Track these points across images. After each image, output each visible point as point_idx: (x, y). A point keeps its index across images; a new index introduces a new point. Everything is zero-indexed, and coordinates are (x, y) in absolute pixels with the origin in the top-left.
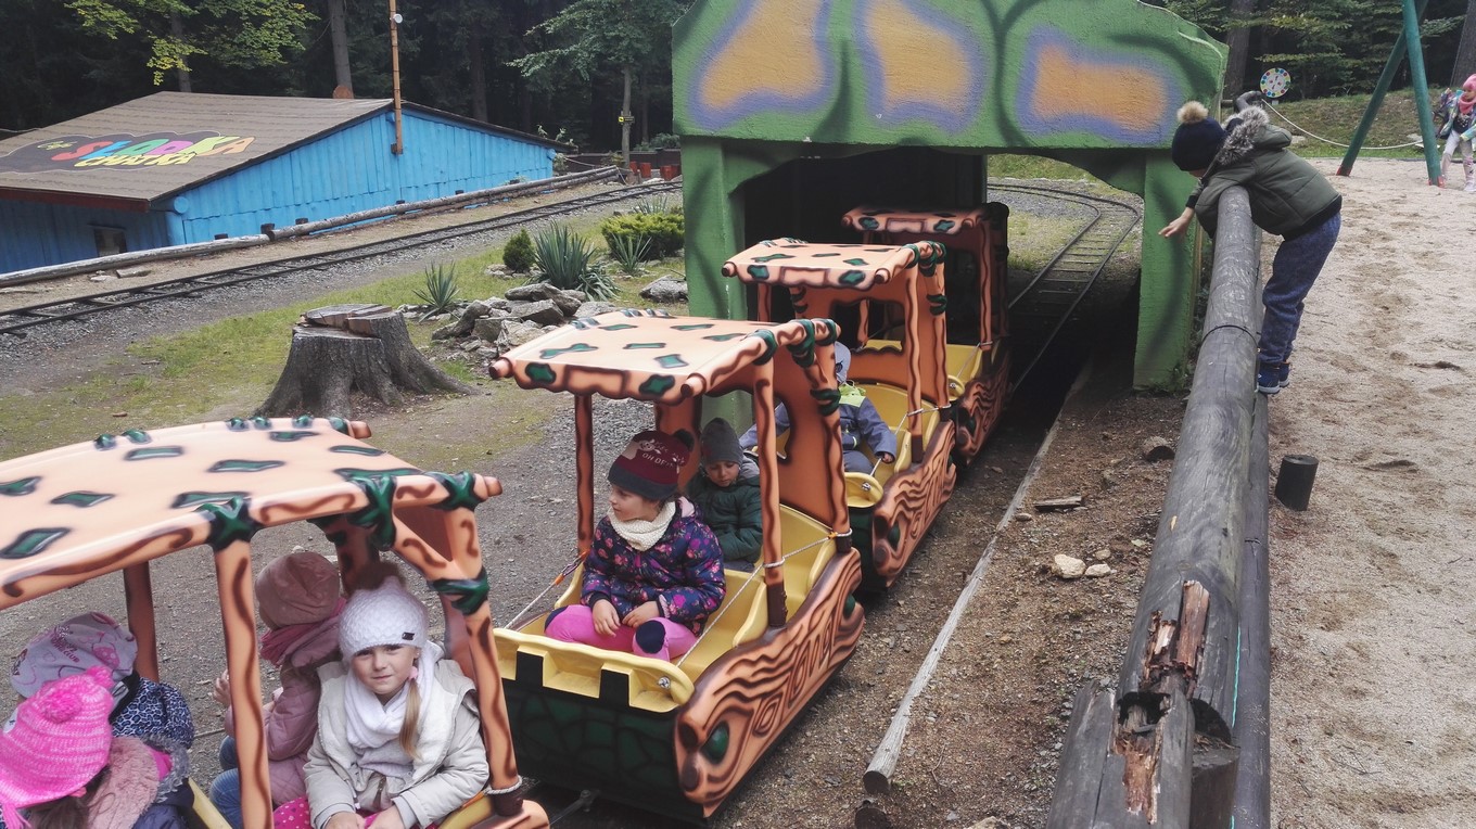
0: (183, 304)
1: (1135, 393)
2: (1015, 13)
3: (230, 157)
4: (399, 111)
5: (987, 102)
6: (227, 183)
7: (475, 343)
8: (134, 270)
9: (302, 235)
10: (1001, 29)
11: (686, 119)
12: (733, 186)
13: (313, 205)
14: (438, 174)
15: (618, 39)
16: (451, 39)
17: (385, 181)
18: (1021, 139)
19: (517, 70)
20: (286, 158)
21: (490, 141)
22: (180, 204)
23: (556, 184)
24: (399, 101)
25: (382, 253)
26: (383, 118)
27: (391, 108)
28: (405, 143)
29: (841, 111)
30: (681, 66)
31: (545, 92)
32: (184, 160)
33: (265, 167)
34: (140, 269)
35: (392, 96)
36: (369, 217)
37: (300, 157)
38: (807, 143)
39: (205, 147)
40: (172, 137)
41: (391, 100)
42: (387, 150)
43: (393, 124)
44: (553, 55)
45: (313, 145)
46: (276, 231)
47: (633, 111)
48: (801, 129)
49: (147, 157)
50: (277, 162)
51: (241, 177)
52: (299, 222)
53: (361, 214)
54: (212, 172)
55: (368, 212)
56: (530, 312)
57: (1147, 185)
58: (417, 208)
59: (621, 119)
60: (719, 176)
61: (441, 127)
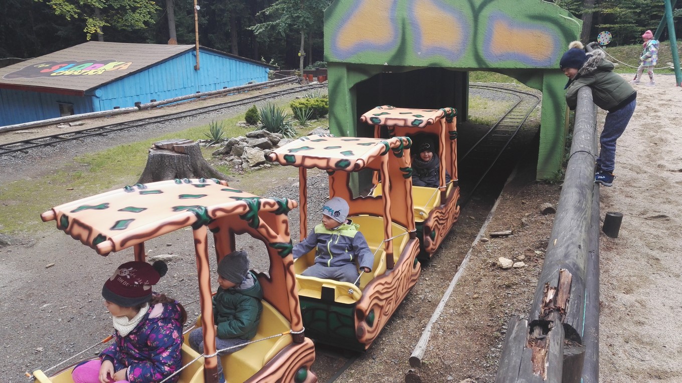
0: (99, 138)
1: (537, 183)
2: (483, 6)
3: (121, 71)
4: (198, 50)
5: (469, 47)
6: (120, 83)
7: (232, 157)
8: (77, 123)
9: (153, 107)
10: (476, 13)
11: (330, 54)
12: (351, 85)
13: (158, 93)
14: (215, 79)
15: (298, 17)
16: (222, 17)
17: (191, 82)
18: (485, 64)
19: (252, 31)
20: (146, 72)
21: (239, 64)
22: (98, 93)
23: (270, 84)
24: (198, 46)
25: (190, 116)
26: (191, 53)
27: (195, 49)
28: (200, 65)
29: (402, 51)
30: (328, 30)
31: (265, 41)
32: (100, 73)
33: (137, 75)
34: (80, 122)
35: (195, 43)
36: (184, 99)
37: (153, 70)
38: (386, 66)
39: (110, 67)
40: (95, 62)
41: (194, 45)
42: (192, 68)
43: (195, 56)
44: (268, 25)
45: (159, 66)
46: (142, 105)
47: (305, 50)
48: (382, 59)
49: (83, 71)
50: (142, 74)
51: (126, 81)
52: (152, 101)
53: (180, 97)
54: (113, 78)
55: (183, 97)
56: (257, 143)
57: (544, 86)
58: (206, 95)
59: (299, 54)
60: (345, 81)
61: (217, 58)
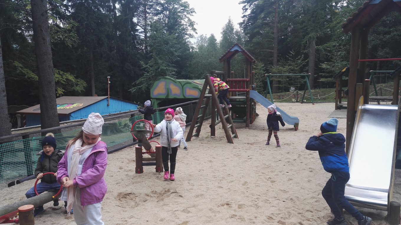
2: (184, 85)
3: (80, 107)
4: (109, 98)
5: (182, 94)
6: (80, 111)
8: (70, 123)
10: (183, 87)
11: (152, 96)
12: (157, 103)
14: (116, 110)
18: (185, 97)
20: (89, 107)
21: (125, 103)
22: (72, 115)
24: (109, 97)
26: (106, 100)
27: (108, 98)
28: (110, 104)
29: (168, 95)
30: (151, 91)
31: (136, 95)
32: (72, 108)
33: (86, 108)
35: (107, 95)
37: (92, 106)
38: (165, 98)
39: (75, 105)
40: (68, 104)
42: (106, 105)
43: (108, 101)
44: (137, 88)
45: (94, 105)
49: (64, 107)
51: (82, 110)
54: (77, 109)
55: (105, 115)
58: (113, 114)
60: (156, 101)
61: (116, 101)
